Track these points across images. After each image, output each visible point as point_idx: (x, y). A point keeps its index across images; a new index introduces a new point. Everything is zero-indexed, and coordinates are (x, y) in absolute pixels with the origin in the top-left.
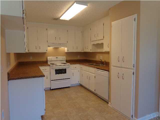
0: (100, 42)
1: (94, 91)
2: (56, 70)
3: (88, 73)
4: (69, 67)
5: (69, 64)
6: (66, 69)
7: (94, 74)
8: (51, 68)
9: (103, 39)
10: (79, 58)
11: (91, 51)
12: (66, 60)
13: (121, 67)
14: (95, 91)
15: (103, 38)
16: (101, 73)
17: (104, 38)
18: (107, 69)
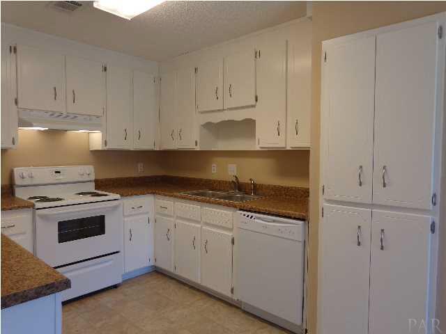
0: (239, 116)
1: (227, 293)
2: (62, 225)
3: (199, 226)
4: (116, 207)
5: (118, 196)
6: (102, 218)
7: (231, 230)
8: (37, 218)
9: (253, 106)
10: (140, 171)
11: (198, 148)
12: (96, 181)
13: (372, 206)
14: (232, 292)
15: (253, 102)
16: (266, 227)
17: (256, 100)
18: (297, 214)
